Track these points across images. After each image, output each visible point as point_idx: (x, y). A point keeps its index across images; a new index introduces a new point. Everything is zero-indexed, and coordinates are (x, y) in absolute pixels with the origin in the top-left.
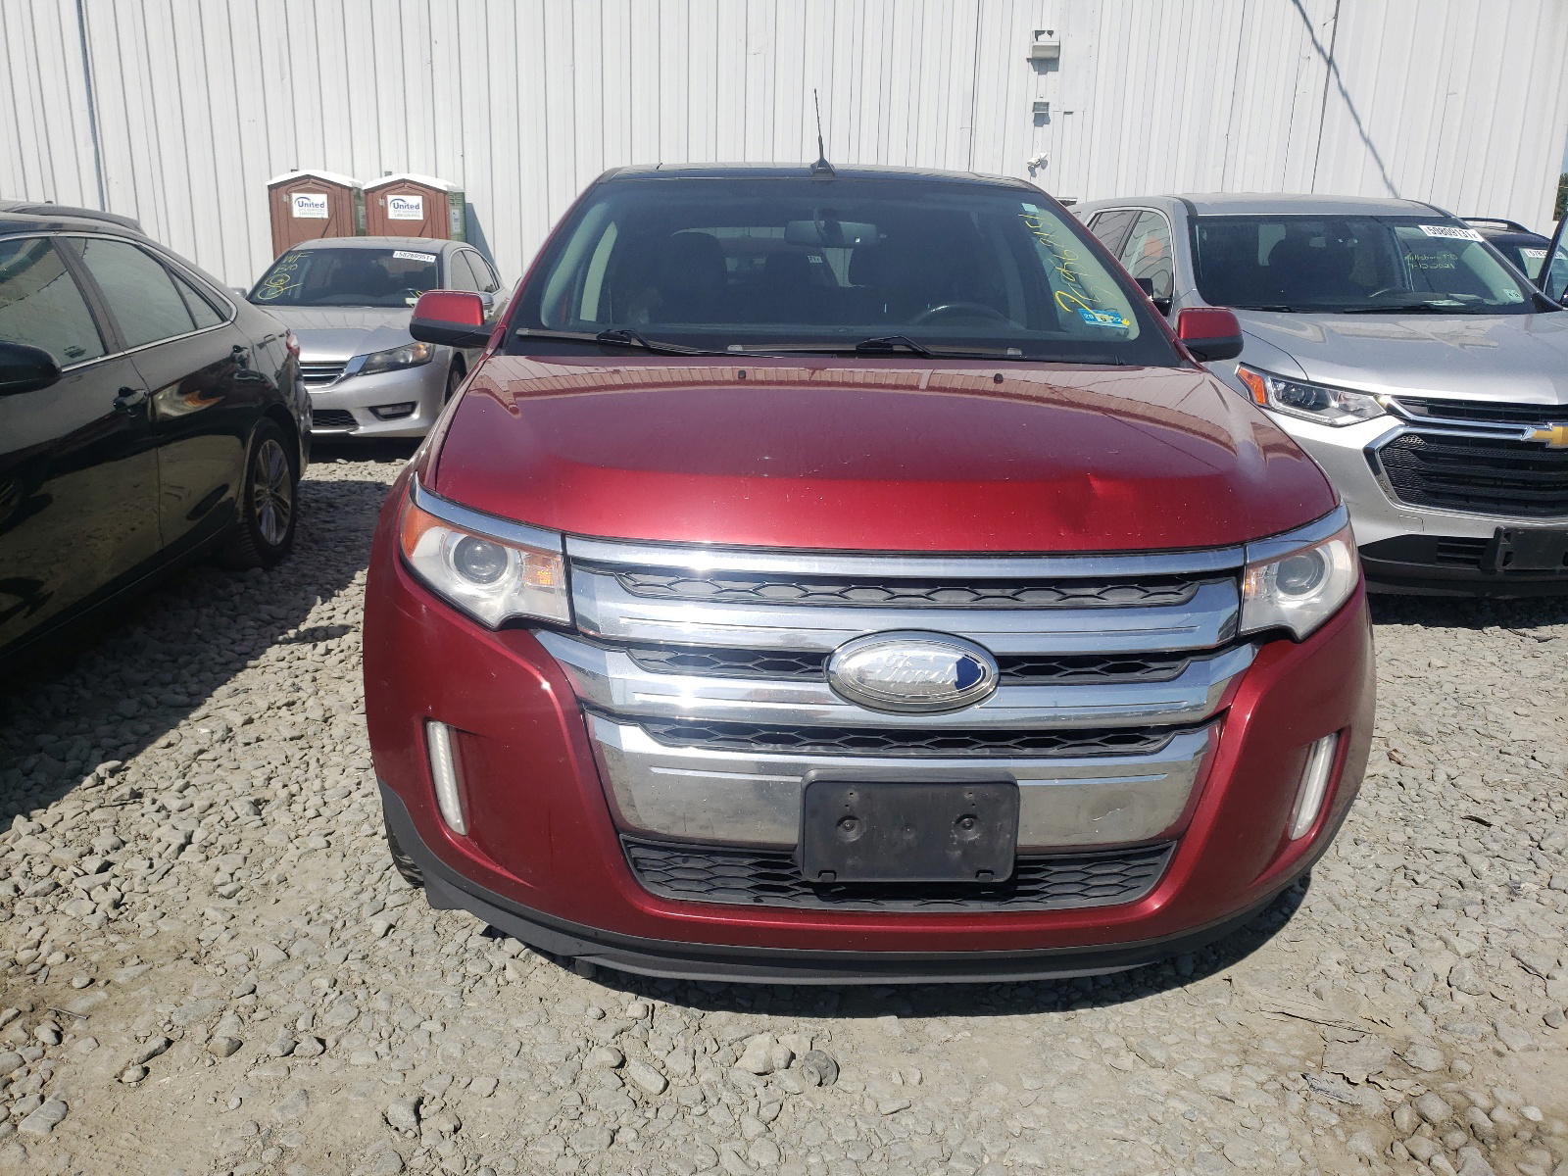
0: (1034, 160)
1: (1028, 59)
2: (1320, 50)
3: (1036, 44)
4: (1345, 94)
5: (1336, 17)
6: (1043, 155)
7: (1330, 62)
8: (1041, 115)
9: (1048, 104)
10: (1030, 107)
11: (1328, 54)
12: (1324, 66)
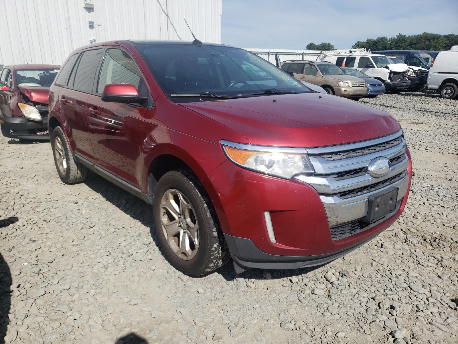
0: (92, 40)
1: (84, 8)
2: (164, 12)
3: (86, 3)
4: (172, 24)
5: (166, 3)
6: (94, 38)
7: (167, 15)
8: (91, 26)
9: (93, 22)
10: (88, 23)
11: (166, 13)
12: (166, 16)
